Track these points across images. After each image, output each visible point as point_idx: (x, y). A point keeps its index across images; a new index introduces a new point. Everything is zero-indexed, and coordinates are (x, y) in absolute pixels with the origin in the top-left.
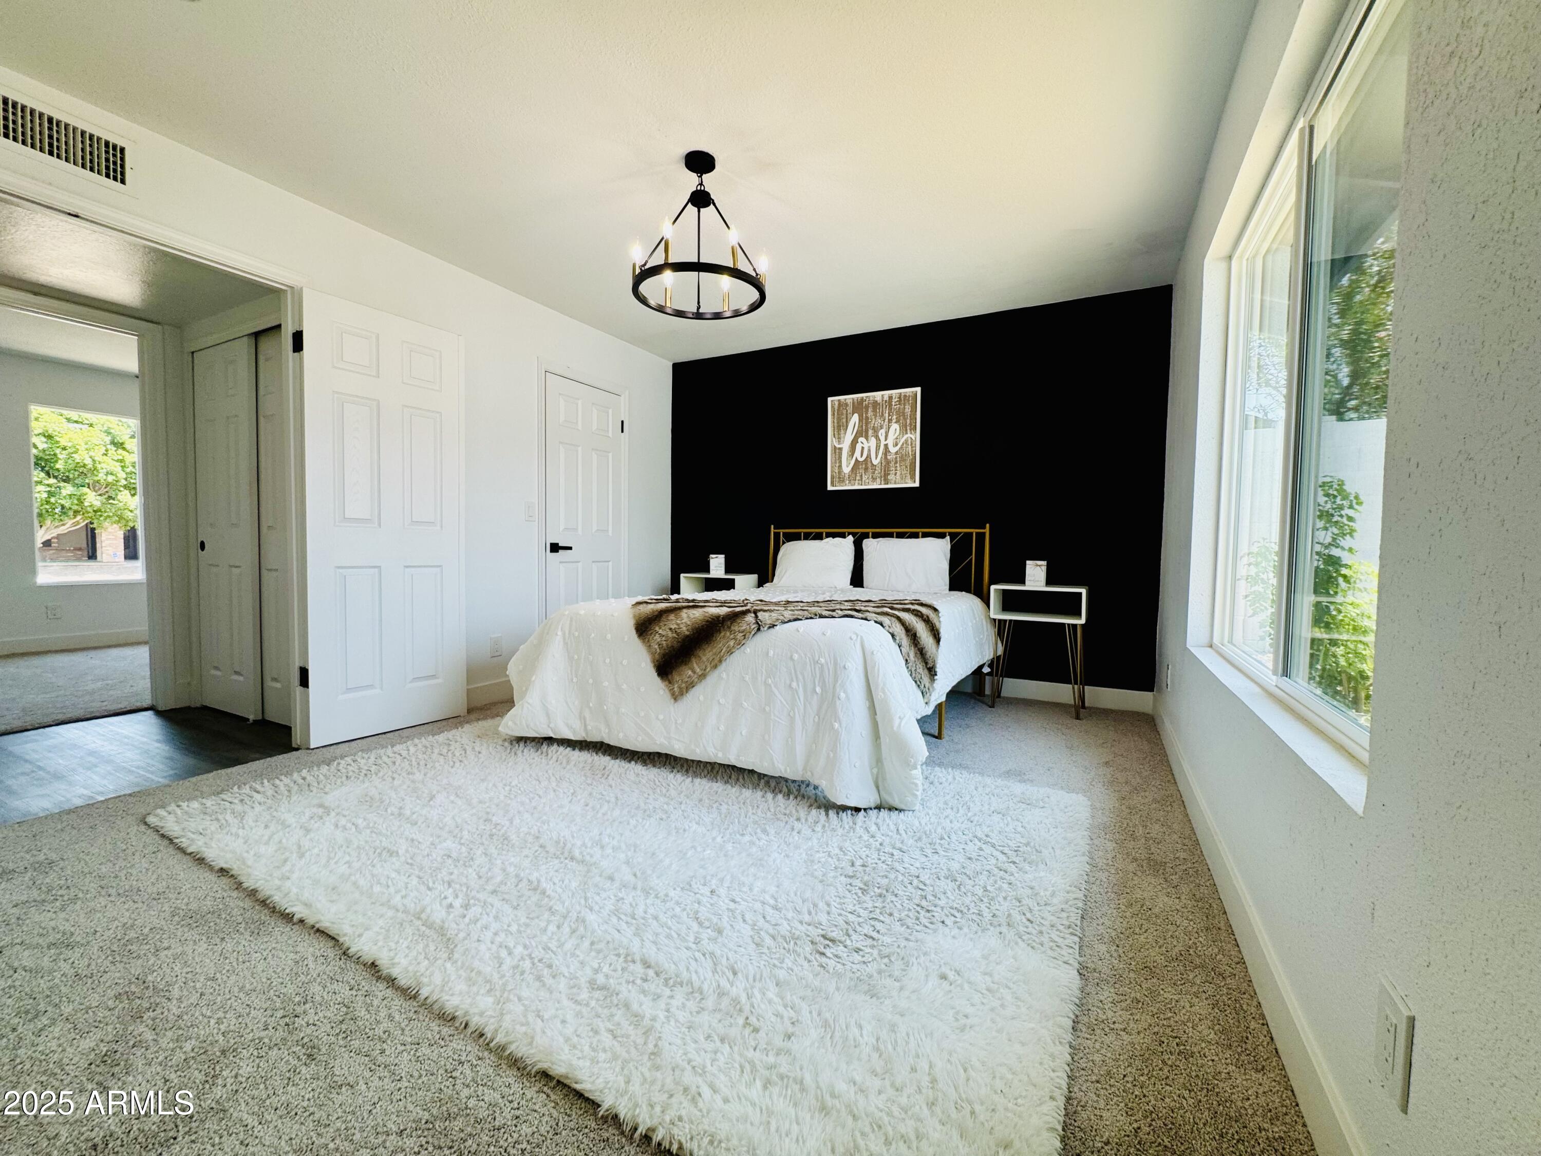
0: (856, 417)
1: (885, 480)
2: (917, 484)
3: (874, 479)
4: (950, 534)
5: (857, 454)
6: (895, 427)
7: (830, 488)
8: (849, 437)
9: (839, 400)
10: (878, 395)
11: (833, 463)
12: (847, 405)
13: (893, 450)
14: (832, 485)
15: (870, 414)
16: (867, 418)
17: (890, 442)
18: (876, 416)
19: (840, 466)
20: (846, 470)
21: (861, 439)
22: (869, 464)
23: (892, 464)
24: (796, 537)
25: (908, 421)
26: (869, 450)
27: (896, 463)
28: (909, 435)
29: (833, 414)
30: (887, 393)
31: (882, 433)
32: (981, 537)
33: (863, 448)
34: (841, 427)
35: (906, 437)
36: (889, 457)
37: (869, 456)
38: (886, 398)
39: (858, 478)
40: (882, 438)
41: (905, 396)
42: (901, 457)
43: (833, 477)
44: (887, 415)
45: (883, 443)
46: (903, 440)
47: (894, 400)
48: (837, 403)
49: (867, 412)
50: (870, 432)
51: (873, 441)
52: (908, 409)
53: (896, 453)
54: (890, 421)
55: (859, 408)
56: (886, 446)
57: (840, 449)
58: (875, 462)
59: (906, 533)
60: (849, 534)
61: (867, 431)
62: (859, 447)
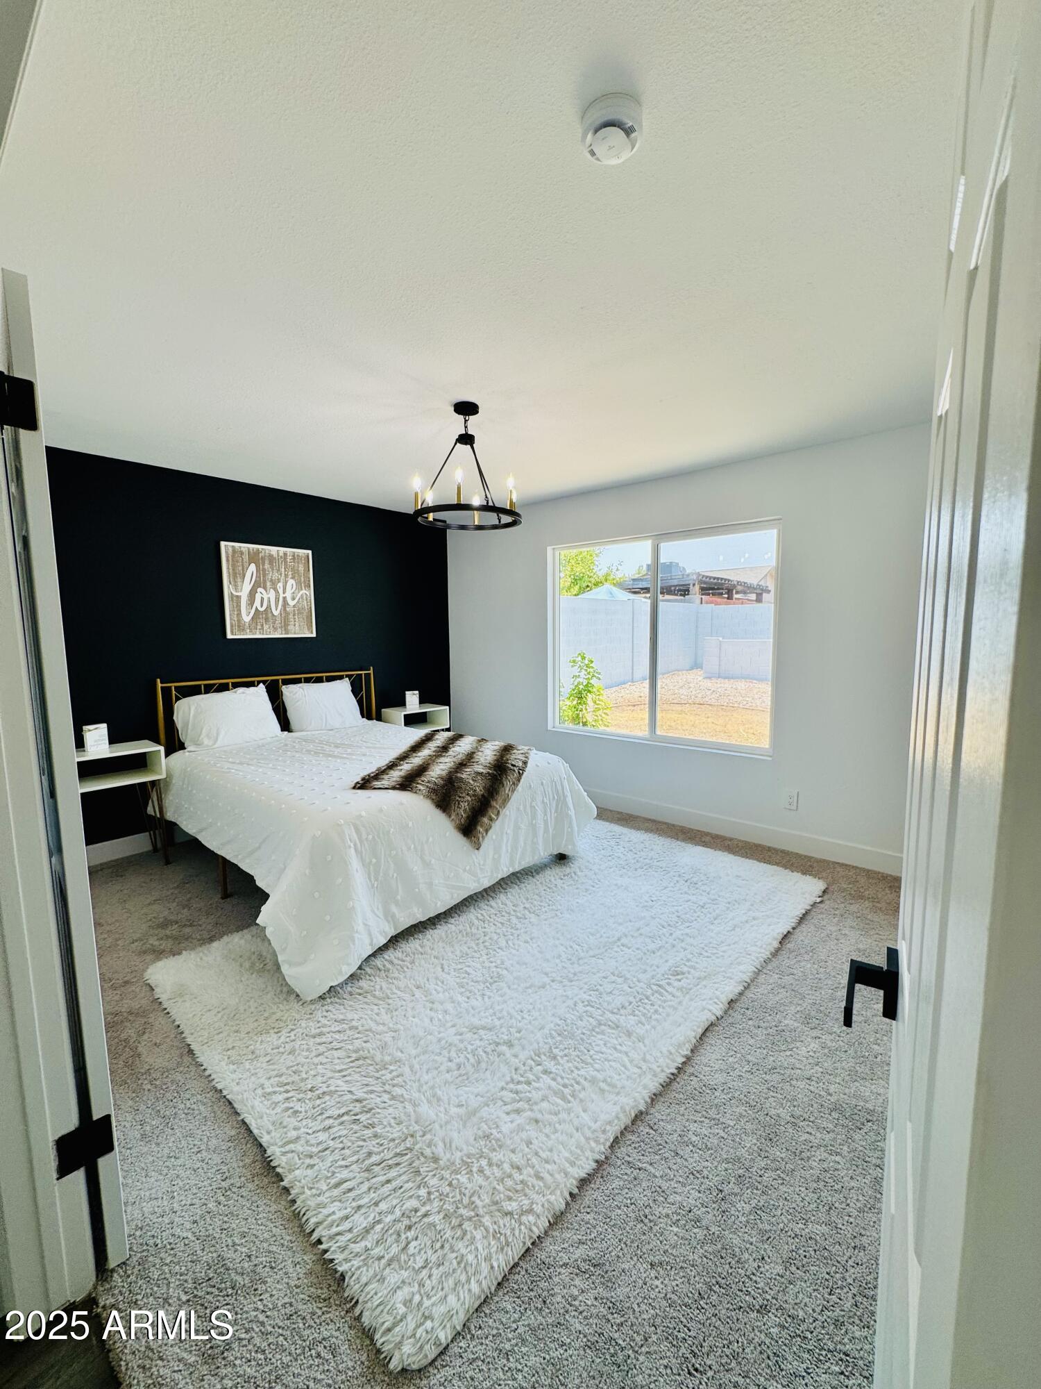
0: (253, 567)
1: (285, 630)
2: (314, 635)
3: (275, 629)
4: (347, 676)
5: (257, 603)
6: (291, 582)
7: (229, 636)
8: (247, 587)
9: (233, 546)
10: (274, 550)
11: (232, 611)
12: (242, 553)
13: (292, 603)
14: (232, 634)
15: (267, 566)
16: (264, 570)
17: (288, 595)
18: (273, 570)
19: (239, 614)
20: (247, 618)
21: (259, 590)
22: (270, 615)
23: (291, 616)
24: (195, 691)
25: (302, 579)
26: (269, 601)
27: (294, 615)
28: (304, 591)
29: (228, 560)
30: (282, 550)
31: (280, 585)
32: (368, 676)
33: (262, 599)
34: (238, 575)
35: (301, 593)
36: (288, 609)
37: (269, 606)
38: (281, 554)
39: (259, 627)
40: (281, 591)
41: (298, 556)
42: (299, 610)
43: (232, 626)
44: (283, 570)
45: (282, 595)
46: (299, 595)
47: (289, 558)
48: (230, 549)
49: (263, 565)
50: (268, 584)
51: (272, 594)
52: (301, 568)
53: (294, 606)
54: (286, 576)
55: (254, 558)
56: (285, 598)
57: (239, 597)
58: (276, 613)
59: (312, 678)
60: (259, 682)
61: (265, 582)
62: (258, 597)
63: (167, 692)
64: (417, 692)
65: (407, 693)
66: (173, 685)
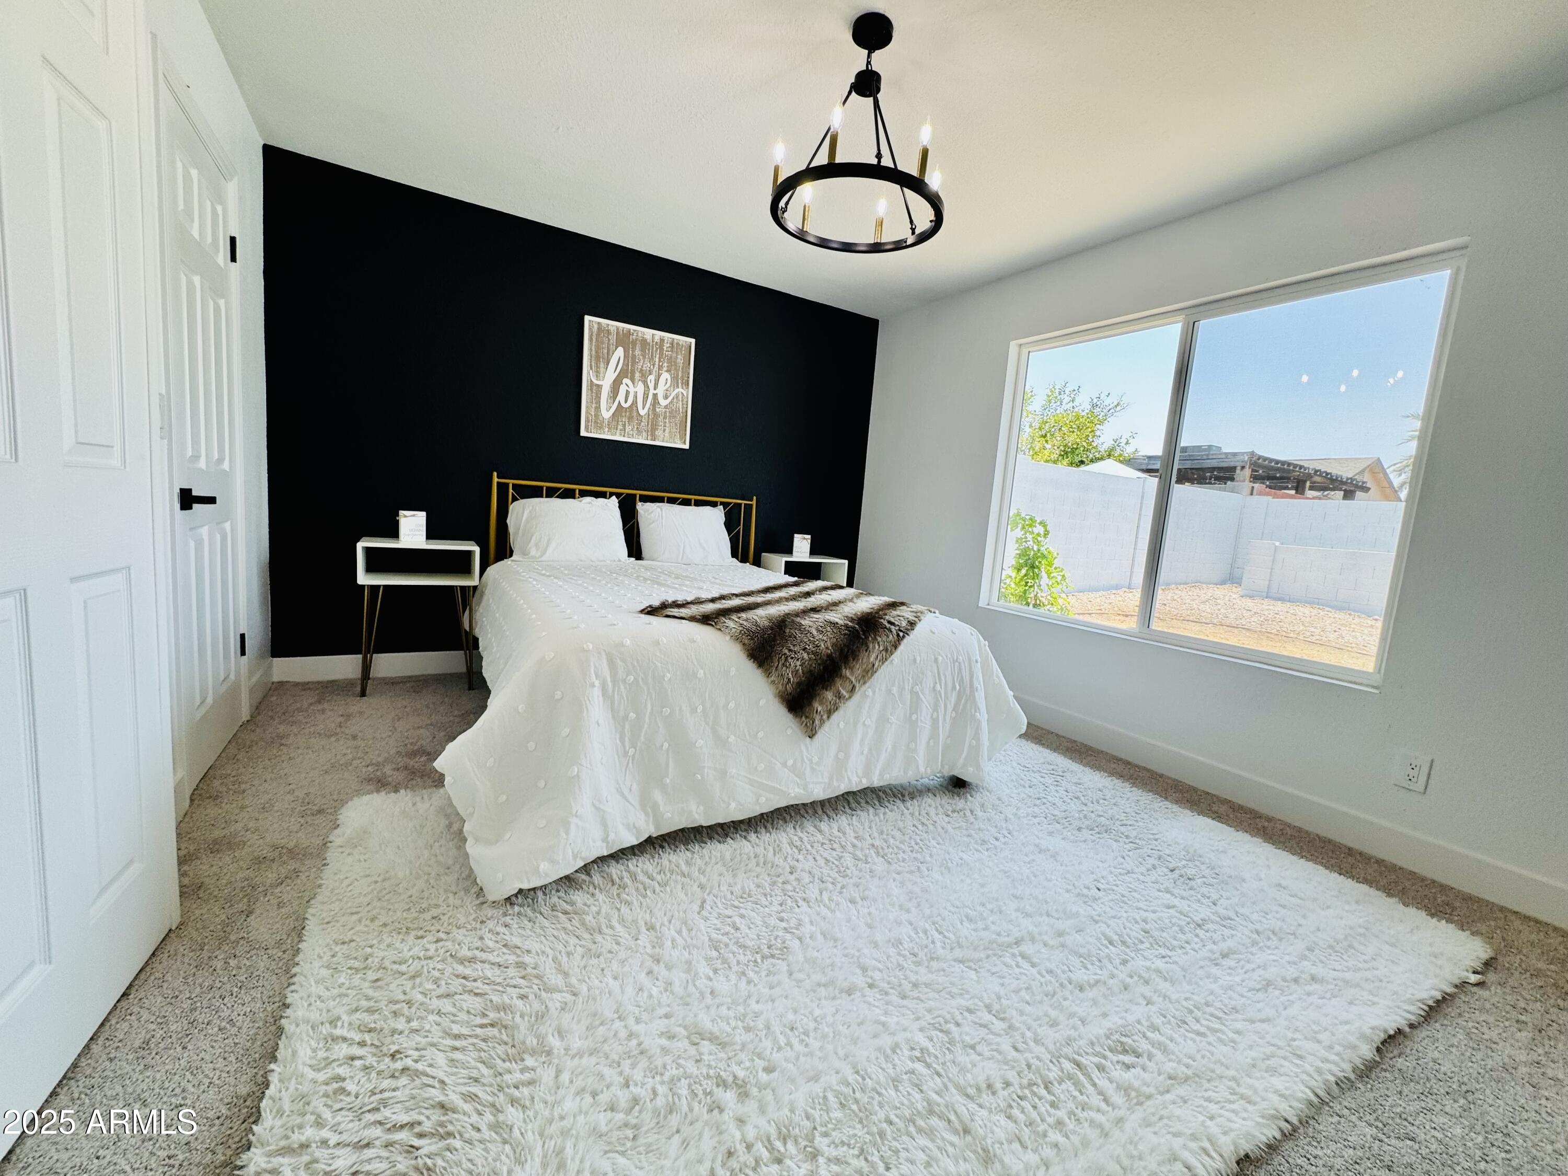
0: (620, 352)
1: (652, 435)
2: (687, 446)
3: (639, 432)
4: (722, 503)
5: (621, 397)
6: (665, 376)
7: (583, 433)
8: (610, 375)
9: (599, 323)
10: (648, 333)
11: (590, 402)
12: (609, 332)
13: (663, 402)
14: (587, 430)
15: (637, 352)
16: (634, 357)
17: (660, 392)
18: (644, 357)
19: (598, 408)
20: (606, 414)
21: (626, 381)
22: (635, 414)
23: (661, 419)
24: (535, 493)
25: (680, 375)
26: (636, 397)
27: (665, 418)
28: (680, 390)
29: (591, 340)
30: (659, 334)
31: (651, 378)
32: (748, 508)
33: (628, 392)
34: (602, 359)
35: (677, 391)
36: (658, 410)
37: (635, 402)
38: (657, 339)
39: (620, 427)
40: (651, 386)
41: (678, 344)
42: (671, 412)
43: (587, 421)
44: (657, 360)
45: (652, 391)
46: (674, 394)
47: (666, 345)
48: (596, 326)
49: (633, 351)
50: (637, 375)
51: (640, 388)
52: (680, 360)
53: (666, 407)
54: (660, 368)
55: (623, 340)
56: (655, 395)
57: (599, 387)
58: (643, 412)
59: (678, 499)
60: (611, 494)
61: (633, 373)
62: (623, 389)
63: (503, 488)
64: (809, 537)
65: (796, 535)
66: (511, 482)
